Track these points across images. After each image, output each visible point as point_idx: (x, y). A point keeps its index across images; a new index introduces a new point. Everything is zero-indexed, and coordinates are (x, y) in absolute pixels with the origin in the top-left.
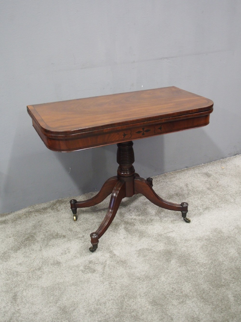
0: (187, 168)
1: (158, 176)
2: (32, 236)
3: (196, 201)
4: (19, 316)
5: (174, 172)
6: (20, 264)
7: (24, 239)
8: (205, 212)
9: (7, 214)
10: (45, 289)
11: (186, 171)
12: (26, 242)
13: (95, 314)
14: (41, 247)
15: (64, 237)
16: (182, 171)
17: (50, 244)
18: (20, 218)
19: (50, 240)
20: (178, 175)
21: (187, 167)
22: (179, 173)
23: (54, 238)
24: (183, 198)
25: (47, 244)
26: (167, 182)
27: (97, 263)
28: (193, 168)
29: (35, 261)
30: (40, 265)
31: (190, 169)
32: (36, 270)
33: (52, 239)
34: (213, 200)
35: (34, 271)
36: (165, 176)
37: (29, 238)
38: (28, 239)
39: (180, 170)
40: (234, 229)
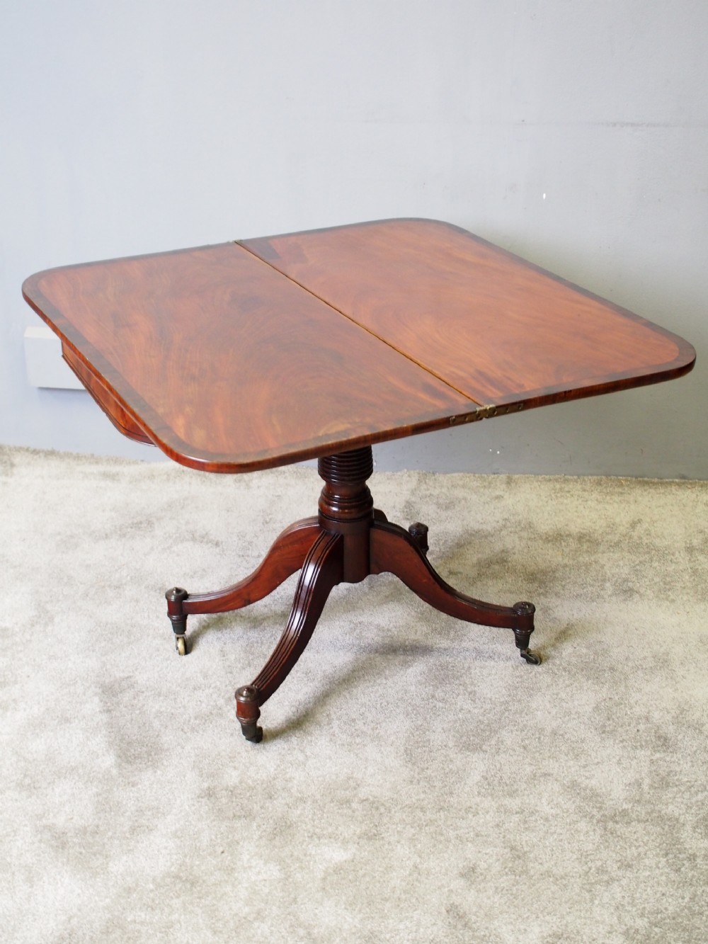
0: (683, 481)
1: (576, 477)
2: (150, 523)
3: (618, 566)
4: (21, 651)
5: (634, 479)
6: (88, 566)
7: (130, 522)
8: (614, 598)
9: (129, 463)
10: (102, 624)
11: (673, 488)
12: (129, 530)
13: (161, 698)
14: (152, 549)
15: (217, 544)
16: (661, 483)
17: (175, 548)
18: (152, 477)
19: (182, 541)
20: (638, 492)
21: (683, 477)
22: (646, 487)
23: (194, 539)
24: (589, 550)
25: (170, 548)
26: (587, 501)
27: (241, 617)
28: (702, 486)
29: (119, 571)
30: (124, 581)
31: (691, 484)
32: (110, 586)
33: (188, 540)
34: (668, 579)
35: (104, 587)
36: (599, 483)
37: (141, 523)
38: (137, 525)
39: (656, 480)
40: (645, 658)
